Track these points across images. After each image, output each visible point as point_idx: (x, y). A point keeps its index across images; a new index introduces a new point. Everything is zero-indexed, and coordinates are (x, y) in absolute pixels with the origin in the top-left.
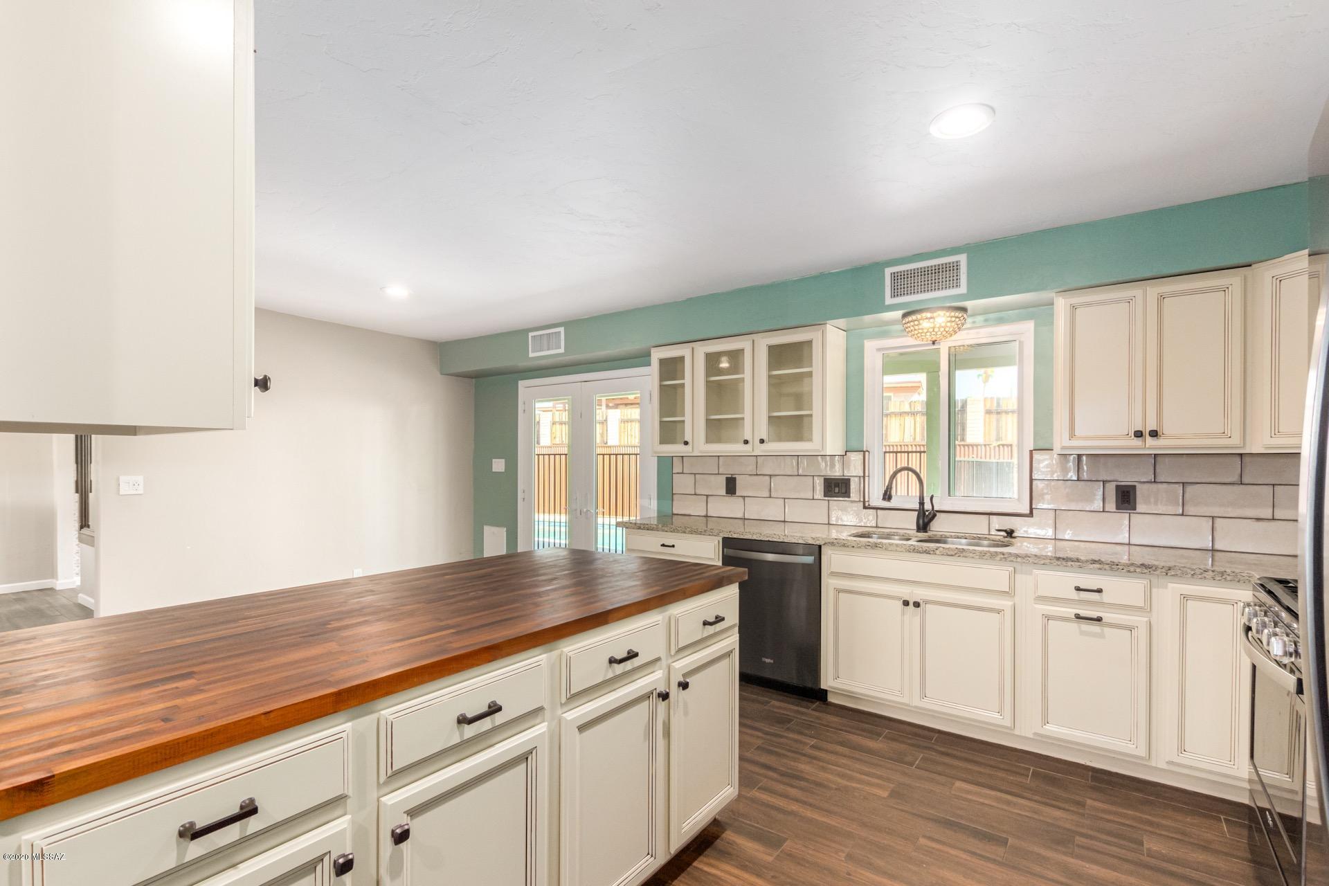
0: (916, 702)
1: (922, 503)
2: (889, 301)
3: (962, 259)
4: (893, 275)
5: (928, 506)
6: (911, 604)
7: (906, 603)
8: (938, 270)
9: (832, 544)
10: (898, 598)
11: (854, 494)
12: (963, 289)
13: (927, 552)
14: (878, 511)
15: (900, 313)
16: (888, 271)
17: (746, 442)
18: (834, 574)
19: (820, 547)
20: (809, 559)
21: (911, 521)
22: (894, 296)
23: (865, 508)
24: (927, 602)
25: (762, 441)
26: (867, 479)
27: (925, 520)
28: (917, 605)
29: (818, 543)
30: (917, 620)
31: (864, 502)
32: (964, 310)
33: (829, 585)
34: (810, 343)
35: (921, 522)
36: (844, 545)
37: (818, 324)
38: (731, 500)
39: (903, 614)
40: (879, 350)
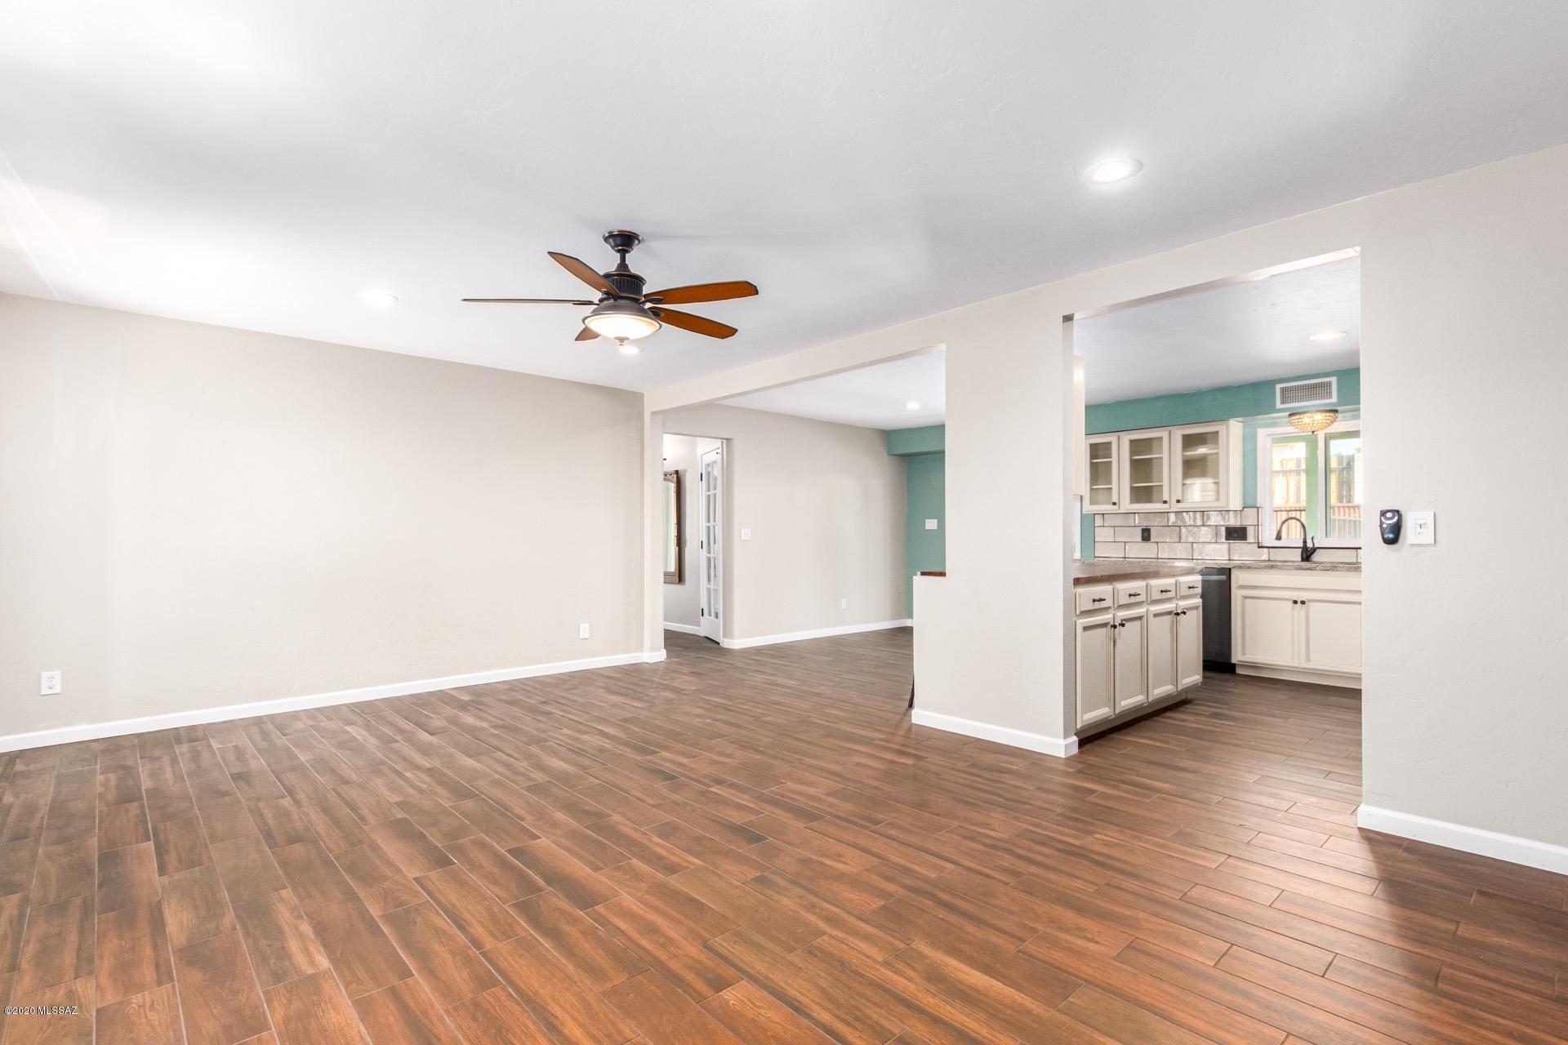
0: (1304, 664)
1: (1305, 542)
2: (1279, 405)
3: (1334, 380)
4: (1283, 390)
5: (1310, 545)
6: (1299, 602)
7: (1295, 602)
8: (1315, 386)
9: (1240, 567)
10: (1289, 600)
11: (1251, 538)
12: (1334, 399)
13: (1310, 569)
14: (1271, 549)
15: (1287, 414)
16: (1278, 387)
17: (1165, 502)
18: (1241, 587)
19: (1230, 569)
20: (1224, 577)
21: (1297, 555)
22: (1283, 403)
23: (1259, 547)
24: (1310, 601)
25: (1178, 501)
26: (1260, 527)
27: (1307, 554)
28: (1303, 603)
29: (1229, 567)
30: (1303, 612)
31: (1258, 543)
32: (1336, 411)
33: (1237, 595)
34: (1217, 432)
35: (1305, 555)
36: (1249, 568)
37: (1223, 419)
38: (1146, 545)
39: (1293, 609)
40: (1268, 435)
